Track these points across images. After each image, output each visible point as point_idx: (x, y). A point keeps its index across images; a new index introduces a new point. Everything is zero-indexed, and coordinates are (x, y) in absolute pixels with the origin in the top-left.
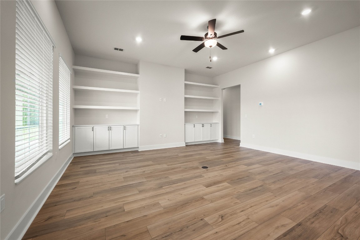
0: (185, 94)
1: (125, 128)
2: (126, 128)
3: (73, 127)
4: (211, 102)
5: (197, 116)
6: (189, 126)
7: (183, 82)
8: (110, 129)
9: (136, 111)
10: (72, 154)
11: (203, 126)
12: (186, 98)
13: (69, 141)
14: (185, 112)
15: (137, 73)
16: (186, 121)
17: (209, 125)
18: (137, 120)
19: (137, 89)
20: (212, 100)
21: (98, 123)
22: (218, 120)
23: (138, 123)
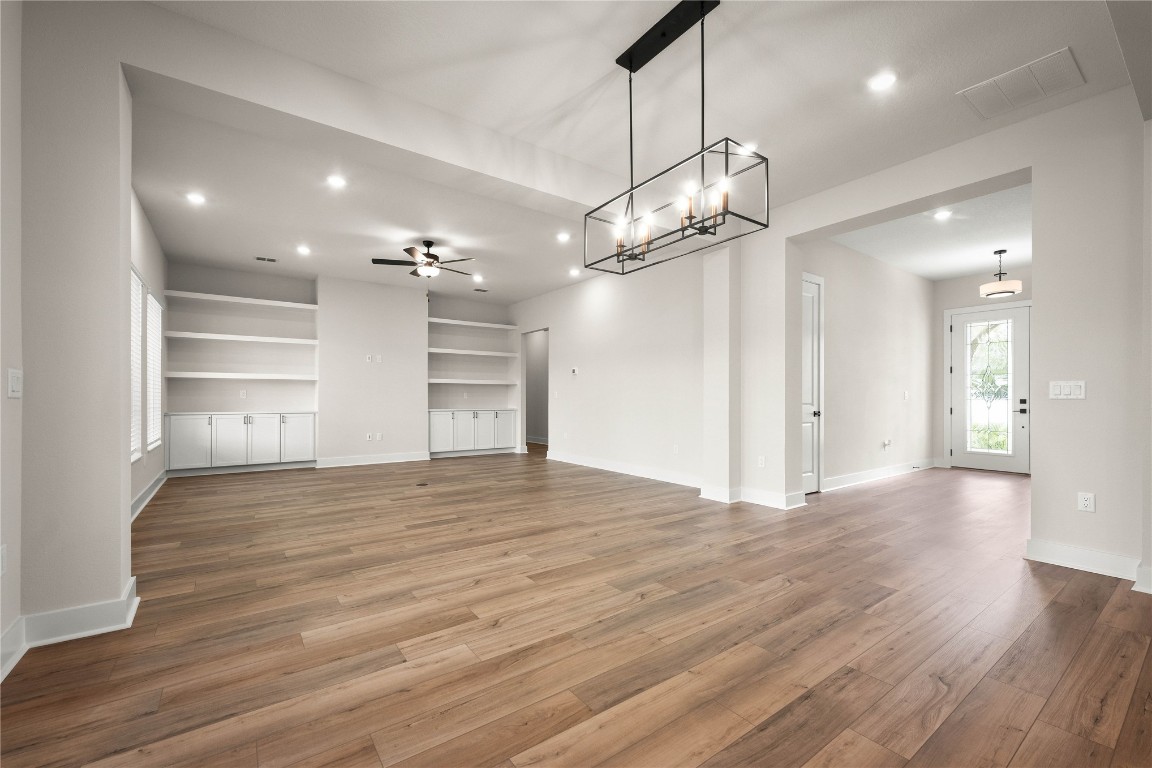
0: (430, 346)
1: (283, 420)
2: (287, 420)
3: (166, 416)
4: (504, 362)
5: (465, 396)
6: (441, 417)
7: (424, 319)
8: (247, 420)
9: (313, 383)
10: (162, 471)
11: (476, 416)
12: (431, 355)
13: (159, 442)
14: (430, 385)
15: (315, 302)
16: (433, 404)
17: (493, 414)
18: (312, 402)
19: (314, 337)
20: (506, 358)
21: (220, 408)
22: (516, 403)
23: (316, 409)
